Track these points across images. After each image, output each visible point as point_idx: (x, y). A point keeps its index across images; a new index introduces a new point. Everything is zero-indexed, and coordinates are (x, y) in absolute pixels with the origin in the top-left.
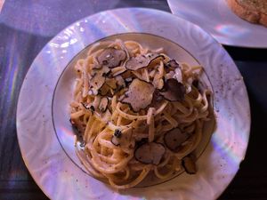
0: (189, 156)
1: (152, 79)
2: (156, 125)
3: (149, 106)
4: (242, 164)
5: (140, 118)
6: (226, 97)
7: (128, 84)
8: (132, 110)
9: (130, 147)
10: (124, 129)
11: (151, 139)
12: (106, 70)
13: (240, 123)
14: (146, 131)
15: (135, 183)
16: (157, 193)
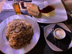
0: (29, 40)
1: (20, 27)
2: (21, 35)
3: (19, 31)
4: (39, 41)
5: (17, 34)
6: (36, 29)
7: (16, 28)
8: (16, 33)
9: (16, 39)
10: (14, 36)
11: (20, 38)
12: (12, 26)
13: (38, 33)
14: (19, 36)
15: (18, 47)
16: (22, 48)
